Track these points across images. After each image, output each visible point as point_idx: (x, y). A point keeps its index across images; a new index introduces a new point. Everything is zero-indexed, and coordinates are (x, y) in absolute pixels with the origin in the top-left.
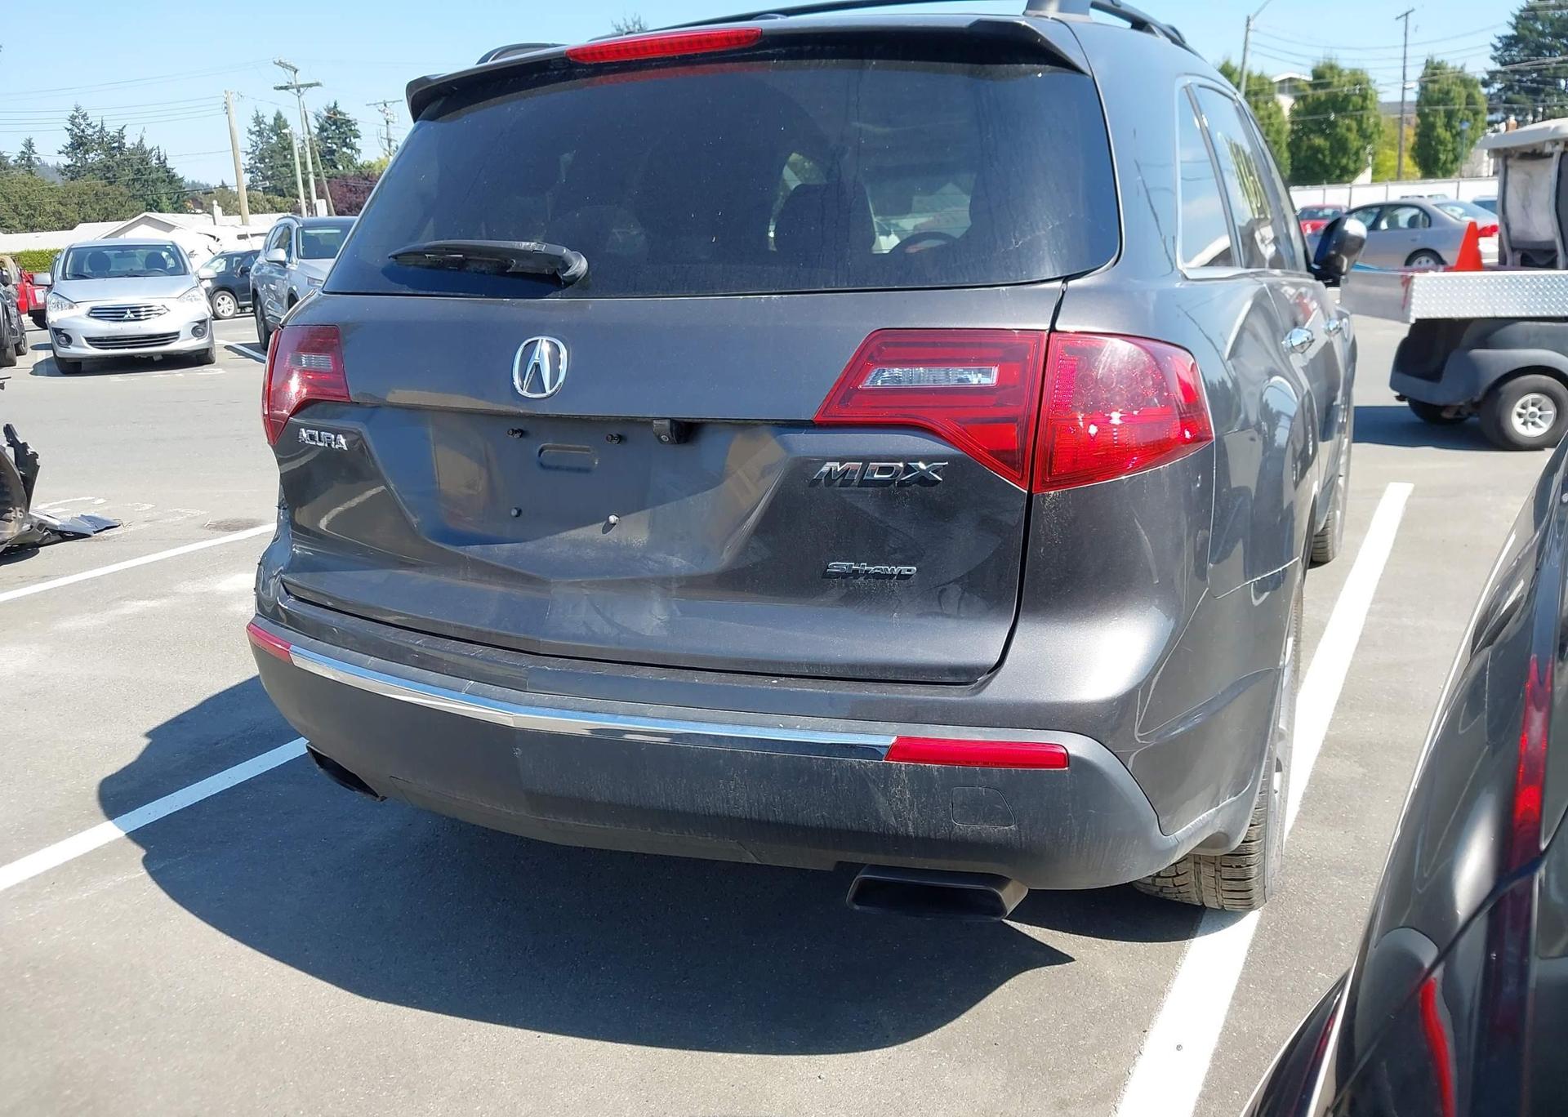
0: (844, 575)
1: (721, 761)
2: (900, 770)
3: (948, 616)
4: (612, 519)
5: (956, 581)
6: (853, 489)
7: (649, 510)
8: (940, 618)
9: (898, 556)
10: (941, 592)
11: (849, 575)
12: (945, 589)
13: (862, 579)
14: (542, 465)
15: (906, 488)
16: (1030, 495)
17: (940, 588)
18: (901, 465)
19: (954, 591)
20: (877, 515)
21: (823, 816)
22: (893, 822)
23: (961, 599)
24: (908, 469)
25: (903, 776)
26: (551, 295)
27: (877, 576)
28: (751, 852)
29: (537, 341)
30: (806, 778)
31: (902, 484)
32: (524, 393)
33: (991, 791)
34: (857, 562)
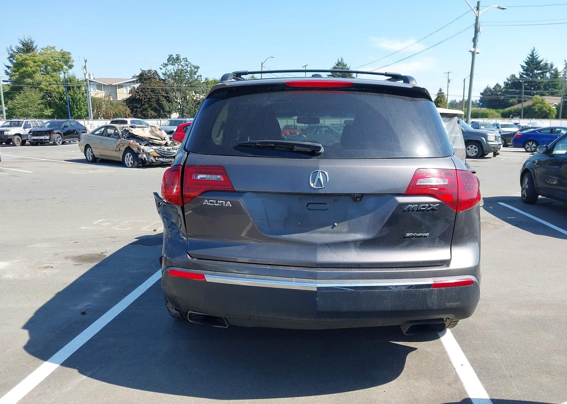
0: (409, 237)
1: (385, 294)
2: (435, 291)
3: (436, 247)
4: (336, 224)
5: (438, 237)
6: (415, 212)
7: (348, 221)
8: (434, 248)
9: (425, 231)
10: (434, 240)
11: (411, 237)
12: (435, 239)
13: (414, 238)
14: (308, 209)
15: (429, 212)
16: (456, 212)
17: (434, 239)
18: (427, 205)
19: (437, 239)
20: (420, 219)
21: (412, 307)
22: (431, 305)
23: (439, 242)
24: (430, 206)
25: (436, 292)
26: (313, 158)
27: (419, 237)
28: (382, 322)
29: (318, 171)
30: (410, 296)
31: (428, 210)
32: (315, 187)
33: (456, 293)
34: (414, 233)
